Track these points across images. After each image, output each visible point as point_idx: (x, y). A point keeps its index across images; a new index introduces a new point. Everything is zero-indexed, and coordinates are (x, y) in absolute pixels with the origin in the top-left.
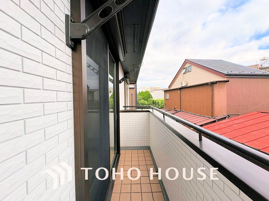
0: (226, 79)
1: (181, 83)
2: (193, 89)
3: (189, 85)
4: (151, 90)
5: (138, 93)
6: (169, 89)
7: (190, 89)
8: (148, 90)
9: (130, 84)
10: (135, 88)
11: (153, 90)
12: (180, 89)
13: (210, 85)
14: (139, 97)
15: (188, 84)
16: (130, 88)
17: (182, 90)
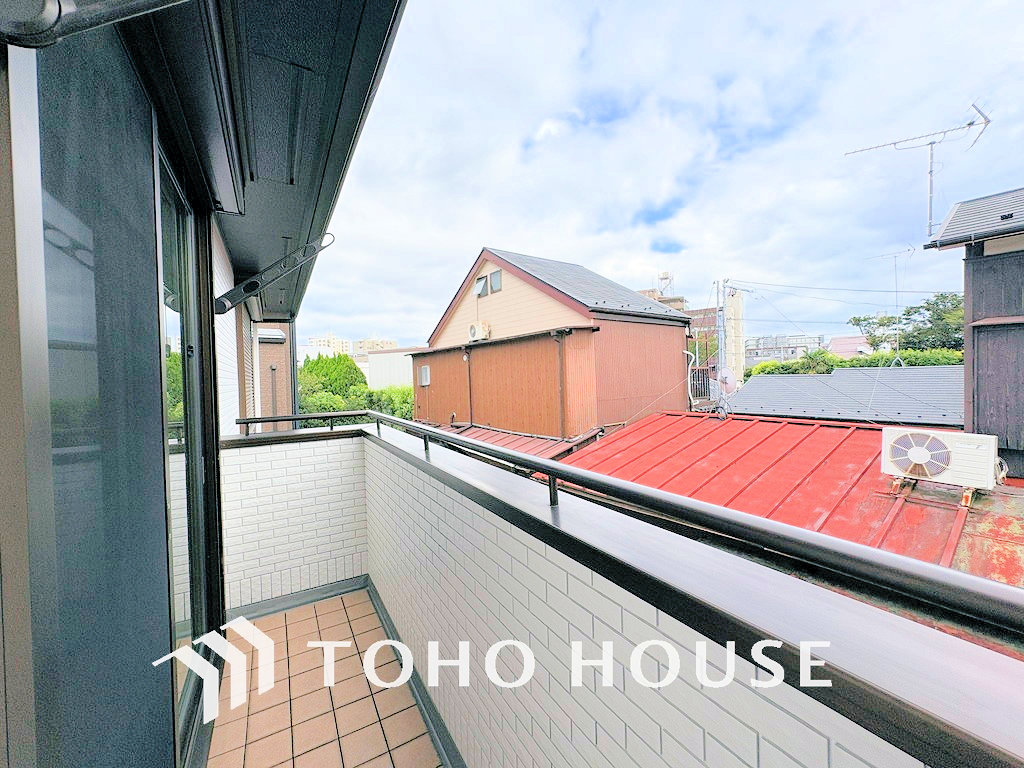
0: (591, 323)
1: (472, 327)
2: (507, 348)
3: (495, 337)
4: (361, 352)
5: (300, 364)
6: (431, 350)
7: (499, 350)
8: (345, 353)
9: (265, 321)
10: (288, 342)
11: (369, 353)
12: (469, 348)
13: (555, 338)
14: (305, 381)
15: (493, 334)
16: (263, 342)
17: (474, 353)
